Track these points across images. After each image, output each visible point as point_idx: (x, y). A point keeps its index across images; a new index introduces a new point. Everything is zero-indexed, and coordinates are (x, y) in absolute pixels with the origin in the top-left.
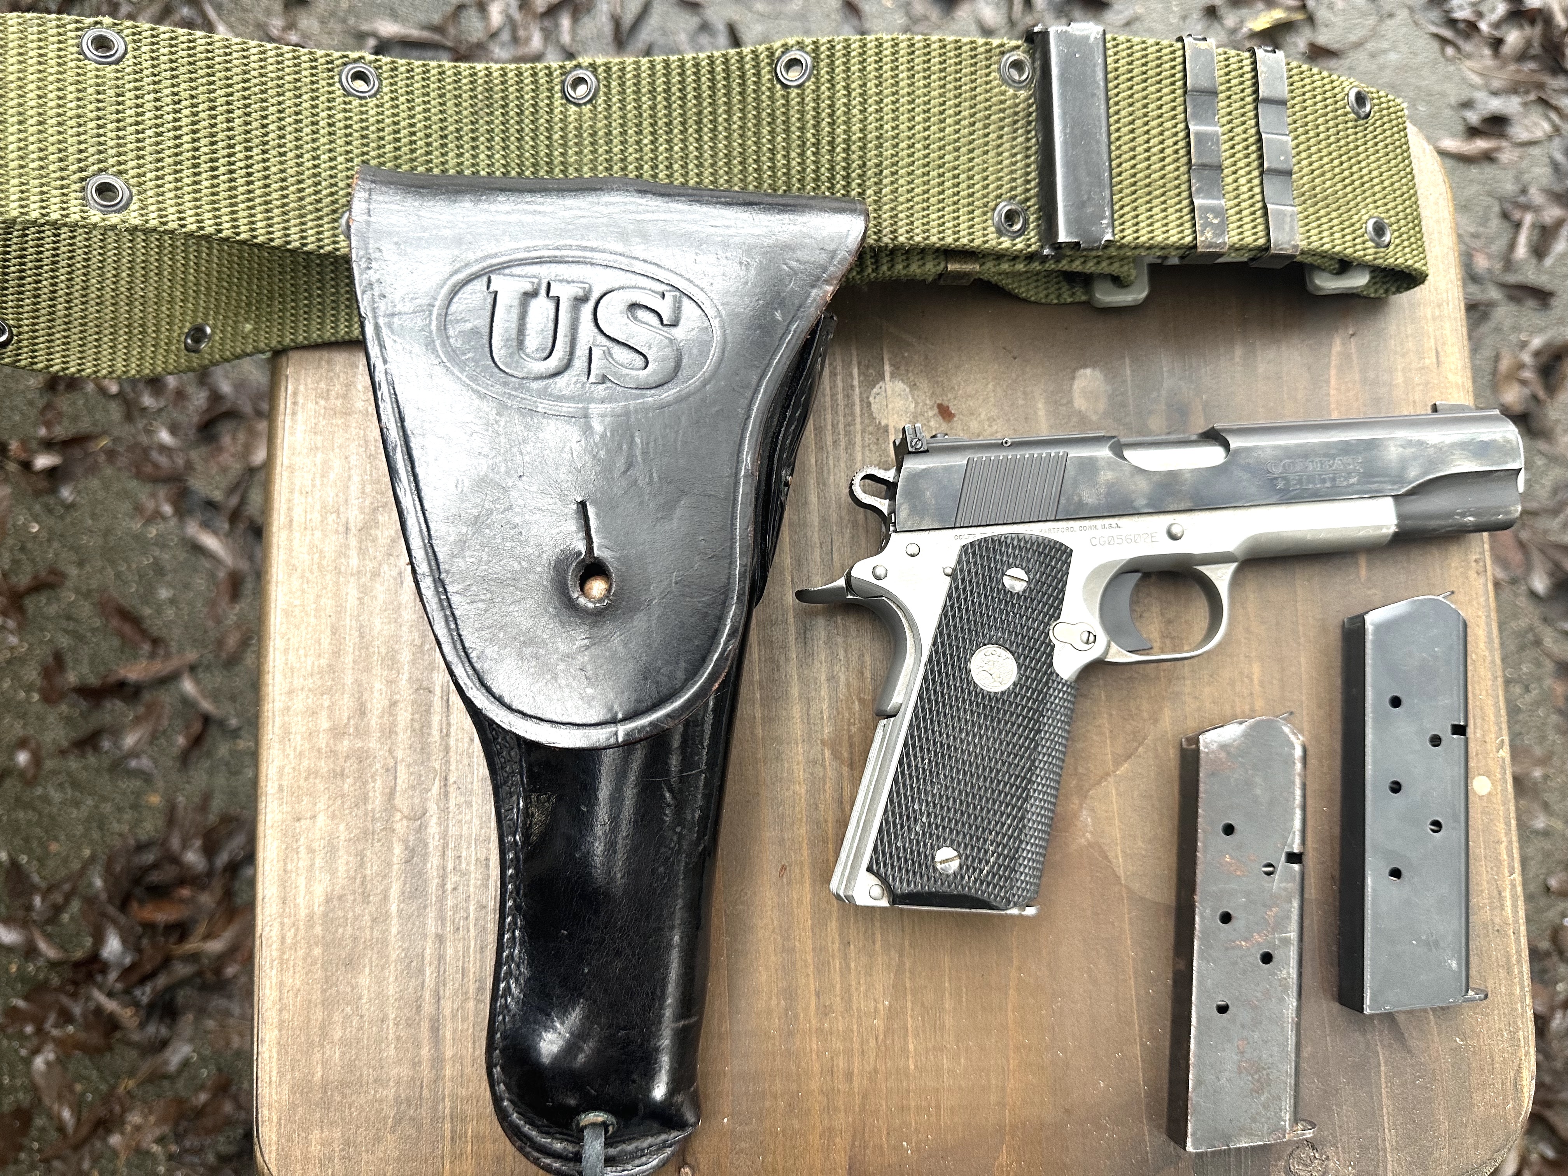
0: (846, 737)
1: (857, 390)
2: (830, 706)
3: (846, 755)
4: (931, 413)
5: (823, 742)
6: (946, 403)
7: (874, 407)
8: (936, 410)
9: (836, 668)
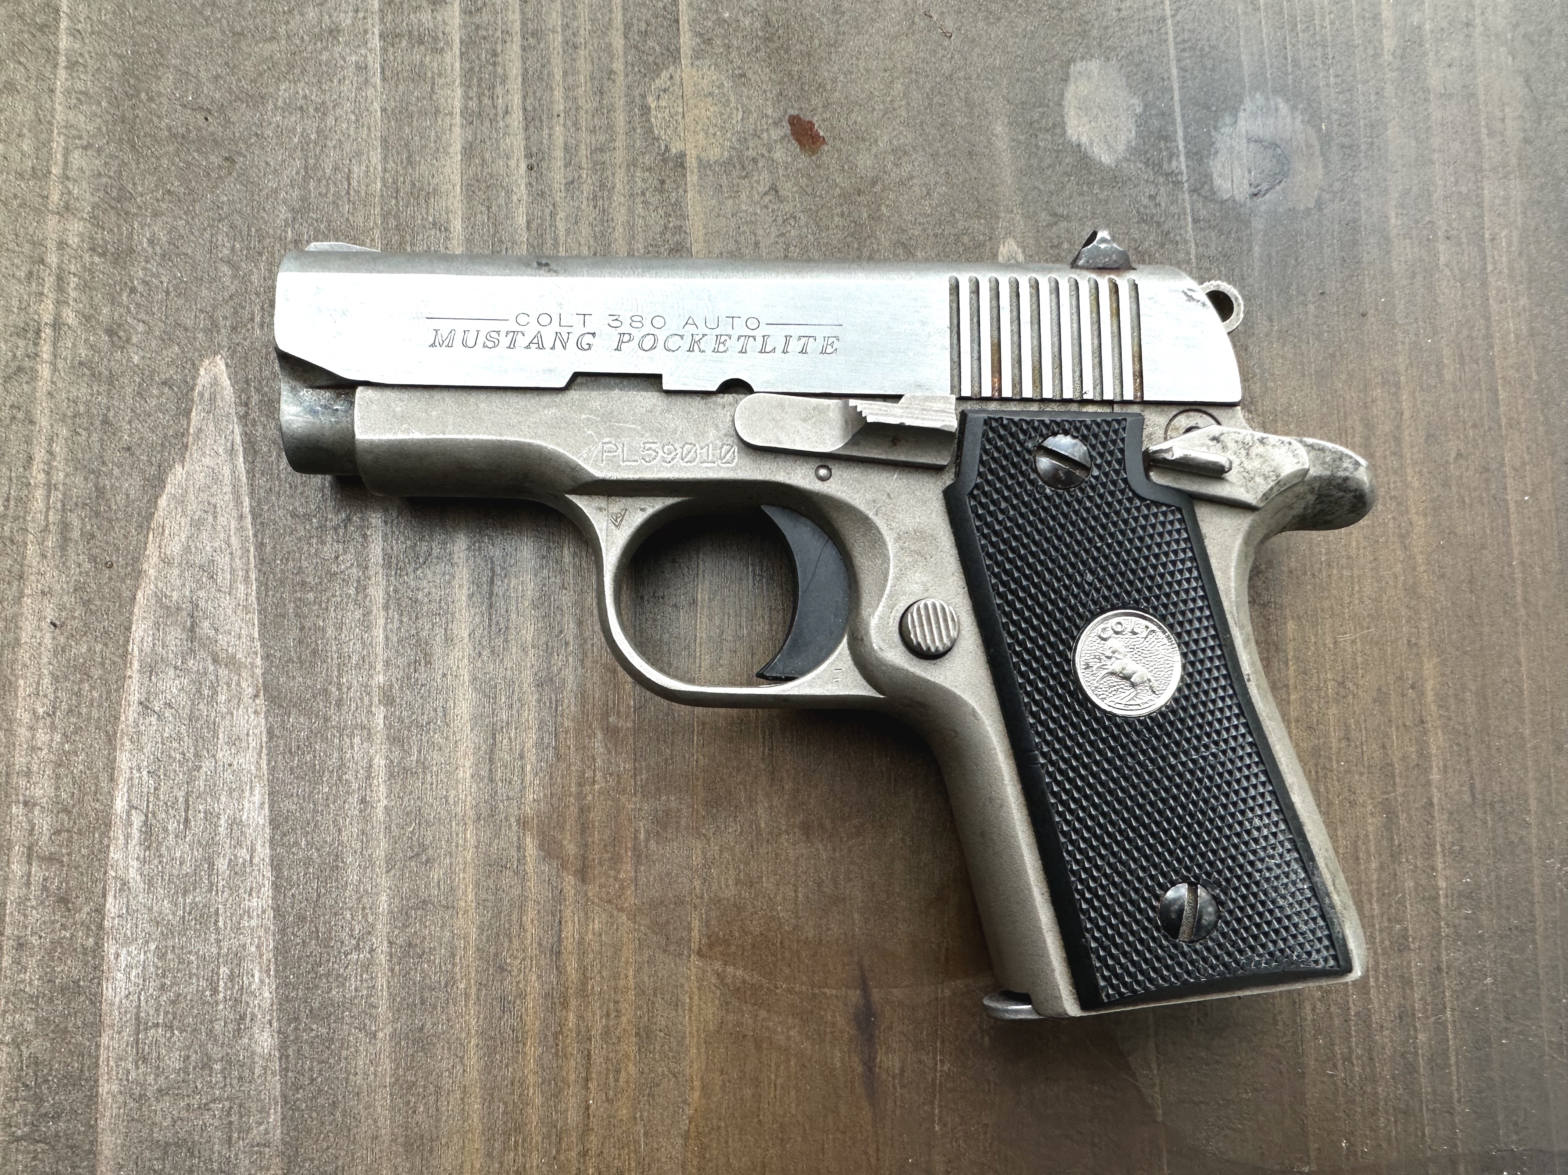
0: (574, 810)
1: (620, 79)
2: (540, 744)
3: (571, 849)
4: (776, 134)
5: (523, 823)
6: (807, 116)
7: (656, 119)
8: (787, 129)
9: (558, 661)
